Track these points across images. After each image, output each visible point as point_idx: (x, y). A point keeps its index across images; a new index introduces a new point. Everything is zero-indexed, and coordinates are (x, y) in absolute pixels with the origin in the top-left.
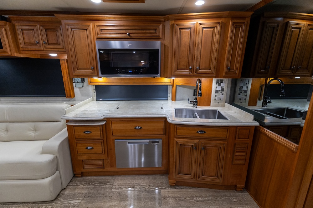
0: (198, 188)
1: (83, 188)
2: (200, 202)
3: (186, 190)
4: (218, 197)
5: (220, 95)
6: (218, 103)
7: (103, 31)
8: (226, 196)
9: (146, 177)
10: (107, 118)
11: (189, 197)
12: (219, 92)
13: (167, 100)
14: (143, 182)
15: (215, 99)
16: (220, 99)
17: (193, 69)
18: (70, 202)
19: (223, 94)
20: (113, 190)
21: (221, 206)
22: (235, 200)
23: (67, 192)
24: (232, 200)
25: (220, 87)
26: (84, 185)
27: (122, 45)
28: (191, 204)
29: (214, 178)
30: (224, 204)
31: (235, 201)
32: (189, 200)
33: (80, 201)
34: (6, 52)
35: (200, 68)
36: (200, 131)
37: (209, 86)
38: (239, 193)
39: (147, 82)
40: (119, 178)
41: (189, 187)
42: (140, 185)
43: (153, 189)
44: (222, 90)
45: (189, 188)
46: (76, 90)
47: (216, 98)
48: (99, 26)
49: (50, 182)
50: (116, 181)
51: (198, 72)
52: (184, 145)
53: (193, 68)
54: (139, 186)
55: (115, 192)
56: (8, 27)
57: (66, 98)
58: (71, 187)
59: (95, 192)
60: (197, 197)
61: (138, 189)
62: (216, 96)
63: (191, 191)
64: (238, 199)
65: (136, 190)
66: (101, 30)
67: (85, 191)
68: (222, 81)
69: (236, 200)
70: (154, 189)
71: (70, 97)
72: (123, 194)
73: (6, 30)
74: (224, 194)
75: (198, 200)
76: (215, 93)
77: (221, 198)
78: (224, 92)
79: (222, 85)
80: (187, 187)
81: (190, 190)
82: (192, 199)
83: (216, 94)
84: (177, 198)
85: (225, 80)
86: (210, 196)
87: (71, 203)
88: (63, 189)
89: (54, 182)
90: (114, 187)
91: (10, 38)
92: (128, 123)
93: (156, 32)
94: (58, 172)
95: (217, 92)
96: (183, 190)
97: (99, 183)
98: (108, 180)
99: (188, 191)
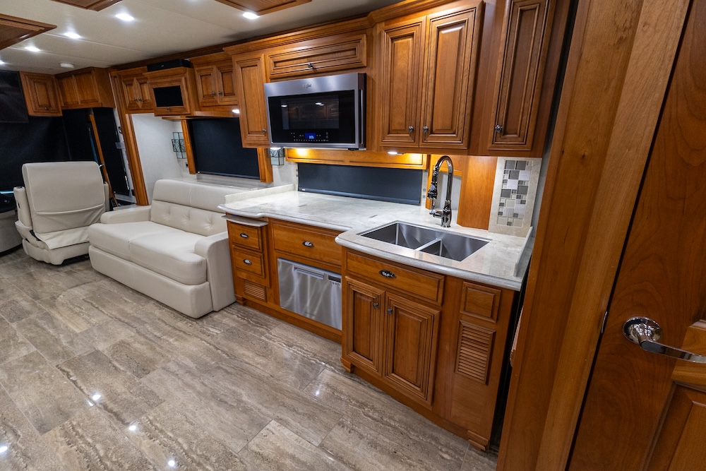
0: (391, 399)
1: (234, 320)
2: (369, 419)
3: (366, 390)
4: (413, 430)
5: (513, 204)
6: (509, 224)
7: (278, 64)
8: (436, 439)
9: (322, 341)
10: (270, 218)
11: (358, 401)
12: (514, 196)
13: (419, 204)
14: (310, 345)
15: (500, 214)
16: (516, 215)
17: (417, 132)
18: (210, 328)
19: (523, 202)
20: (263, 338)
21: (402, 446)
22: (446, 456)
23: (216, 317)
24: (441, 453)
25: (517, 181)
26: (238, 317)
27: (321, 84)
28: (349, 413)
29: (413, 386)
30: (413, 448)
31: (443, 458)
32: (354, 405)
33: (219, 332)
34: (185, 109)
35: (434, 130)
36: (387, 272)
37: (487, 178)
38: (474, 453)
39: (374, 160)
40: (285, 325)
41: (376, 388)
42: (302, 348)
43: (314, 362)
44: (522, 189)
45: (375, 390)
46: (275, 169)
47: (503, 210)
48: (272, 57)
49: (193, 292)
50: (277, 329)
51: (428, 139)
52: (361, 294)
53: (417, 129)
54: (299, 349)
55: (263, 341)
56: (187, 75)
57: (259, 181)
58: (225, 313)
59: (242, 330)
60: (373, 408)
61: (295, 352)
62: (502, 205)
63: (372, 396)
64: (458, 459)
65: (291, 351)
66: (275, 63)
67: (233, 324)
68: (522, 166)
69: (449, 458)
70: (316, 362)
71: (264, 180)
72: (270, 348)
73: (186, 79)
74: (435, 434)
75: (371, 414)
76: (500, 195)
77: (418, 436)
78: (526, 198)
79: (523, 175)
80: (373, 387)
81: (372, 393)
82: (359, 407)
83: (503, 201)
84: (337, 392)
85: (534, 163)
86: (400, 421)
87: (209, 330)
88: (213, 312)
89: (197, 293)
90: (267, 334)
91: (190, 90)
92: (294, 231)
93: (355, 54)
94: (207, 283)
95: (506, 193)
96: (361, 387)
97: (255, 322)
98: (269, 322)
99: (367, 393)
